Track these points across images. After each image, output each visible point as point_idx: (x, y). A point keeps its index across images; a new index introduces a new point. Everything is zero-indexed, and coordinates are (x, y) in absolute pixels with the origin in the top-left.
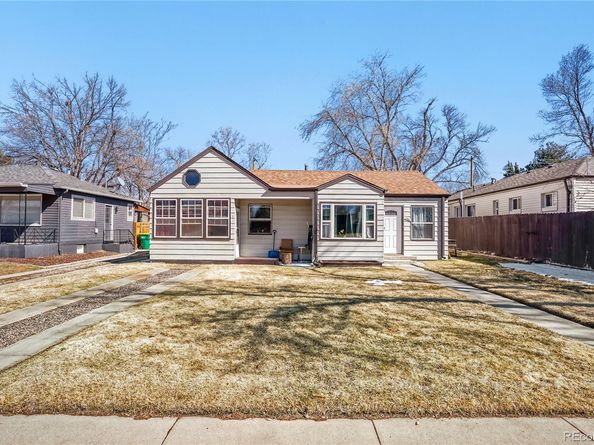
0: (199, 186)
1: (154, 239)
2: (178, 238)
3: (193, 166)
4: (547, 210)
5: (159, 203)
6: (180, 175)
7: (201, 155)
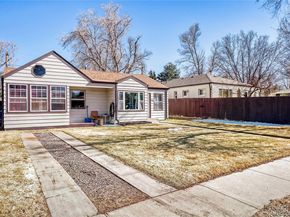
0: (45, 76)
1: (7, 113)
2: (29, 112)
3: (39, 63)
4: (201, 96)
5: (11, 87)
6: (30, 68)
7: (46, 56)
